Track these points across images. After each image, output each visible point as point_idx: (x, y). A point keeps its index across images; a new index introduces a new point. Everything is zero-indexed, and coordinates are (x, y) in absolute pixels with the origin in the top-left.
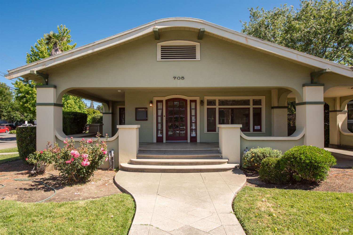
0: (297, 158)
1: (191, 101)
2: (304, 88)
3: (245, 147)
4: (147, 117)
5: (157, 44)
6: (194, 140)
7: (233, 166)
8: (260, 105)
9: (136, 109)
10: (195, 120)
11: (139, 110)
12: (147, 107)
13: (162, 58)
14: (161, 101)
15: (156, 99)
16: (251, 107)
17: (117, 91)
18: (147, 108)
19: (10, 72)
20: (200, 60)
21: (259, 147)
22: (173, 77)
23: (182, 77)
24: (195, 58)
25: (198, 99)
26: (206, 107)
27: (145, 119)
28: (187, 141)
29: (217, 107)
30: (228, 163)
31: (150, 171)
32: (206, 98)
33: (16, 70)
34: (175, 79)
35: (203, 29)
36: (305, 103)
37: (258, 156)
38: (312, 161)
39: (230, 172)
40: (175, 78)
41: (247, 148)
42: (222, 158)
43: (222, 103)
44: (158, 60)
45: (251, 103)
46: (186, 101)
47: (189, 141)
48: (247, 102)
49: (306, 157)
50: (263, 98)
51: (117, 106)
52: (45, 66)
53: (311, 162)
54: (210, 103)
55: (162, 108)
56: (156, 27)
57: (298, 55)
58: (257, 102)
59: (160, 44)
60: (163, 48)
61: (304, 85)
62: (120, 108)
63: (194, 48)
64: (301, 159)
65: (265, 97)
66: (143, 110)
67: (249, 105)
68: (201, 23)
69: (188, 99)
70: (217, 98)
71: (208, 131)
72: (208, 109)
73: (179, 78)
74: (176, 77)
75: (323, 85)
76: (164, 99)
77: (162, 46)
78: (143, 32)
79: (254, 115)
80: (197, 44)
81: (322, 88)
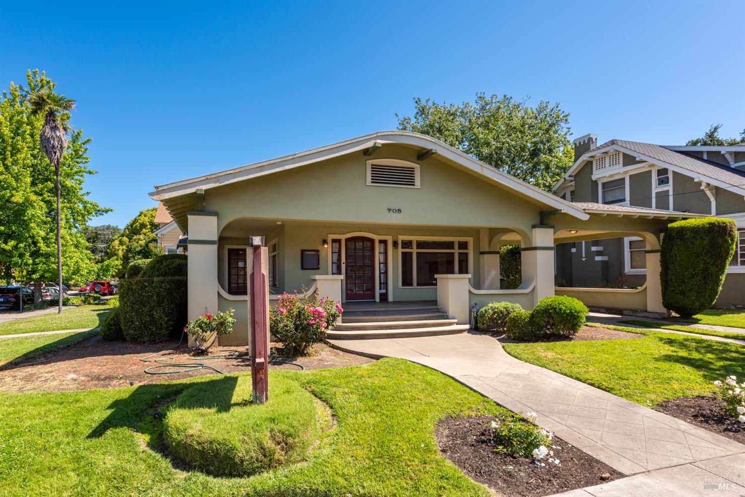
0: (556, 308)
1: (381, 242)
2: (534, 229)
3: (473, 304)
4: (319, 264)
5: (368, 162)
6: (384, 297)
7: (467, 327)
8: (467, 249)
9: (303, 251)
10: (384, 269)
11: (307, 253)
12: (319, 249)
13: (372, 182)
14: (339, 241)
15: (331, 237)
16: (456, 251)
17: (276, 223)
18: (318, 251)
19: (160, 189)
20: (420, 187)
21: (496, 302)
22: (386, 209)
23: (399, 210)
24: (414, 185)
25: (390, 239)
26: (400, 250)
27: (317, 267)
28: (373, 300)
29: (414, 251)
30: (457, 324)
31: (373, 337)
32: (401, 238)
33: (170, 186)
34: (389, 212)
35: (435, 150)
36: (535, 248)
37: (501, 312)
38: (573, 311)
39: (465, 334)
40: (389, 210)
41: (476, 304)
42: (447, 318)
43: (420, 245)
44: (367, 184)
45: (456, 246)
46: (372, 241)
47: (378, 300)
48: (450, 245)
49: (566, 307)
50: (470, 240)
51: (225, 246)
52: (218, 183)
53: (571, 312)
54: (407, 244)
55: (337, 251)
56: (378, 141)
57: (534, 192)
58: (463, 245)
59: (370, 162)
60: (374, 167)
61: (534, 227)
62: (229, 249)
63: (411, 171)
64: (560, 309)
65: (472, 238)
66: (313, 253)
67: (453, 249)
68: (432, 142)
69: (377, 238)
70: (414, 238)
71: (403, 285)
72: (403, 253)
73: (394, 211)
74: (391, 210)
75: (552, 227)
76: (343, 237)
77: (372, 165)
78: (361, 146)
79: (460, 262)
80: (417, 166)
81: (552, 230)
